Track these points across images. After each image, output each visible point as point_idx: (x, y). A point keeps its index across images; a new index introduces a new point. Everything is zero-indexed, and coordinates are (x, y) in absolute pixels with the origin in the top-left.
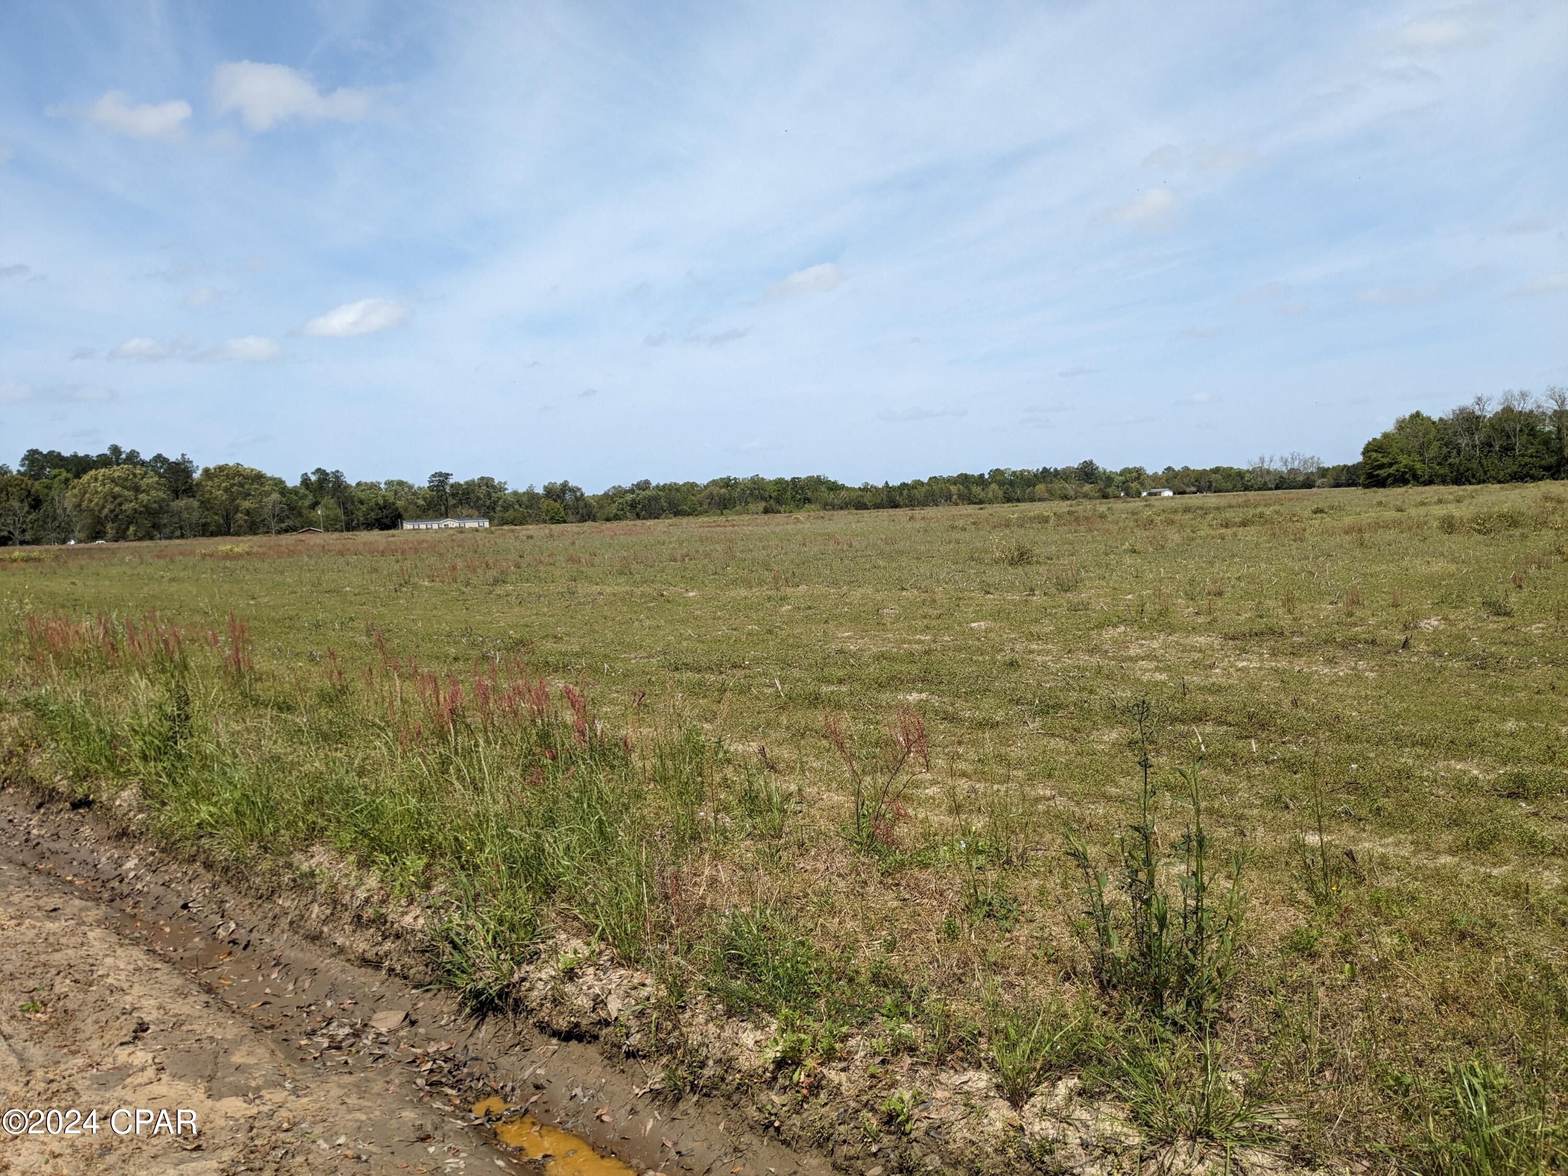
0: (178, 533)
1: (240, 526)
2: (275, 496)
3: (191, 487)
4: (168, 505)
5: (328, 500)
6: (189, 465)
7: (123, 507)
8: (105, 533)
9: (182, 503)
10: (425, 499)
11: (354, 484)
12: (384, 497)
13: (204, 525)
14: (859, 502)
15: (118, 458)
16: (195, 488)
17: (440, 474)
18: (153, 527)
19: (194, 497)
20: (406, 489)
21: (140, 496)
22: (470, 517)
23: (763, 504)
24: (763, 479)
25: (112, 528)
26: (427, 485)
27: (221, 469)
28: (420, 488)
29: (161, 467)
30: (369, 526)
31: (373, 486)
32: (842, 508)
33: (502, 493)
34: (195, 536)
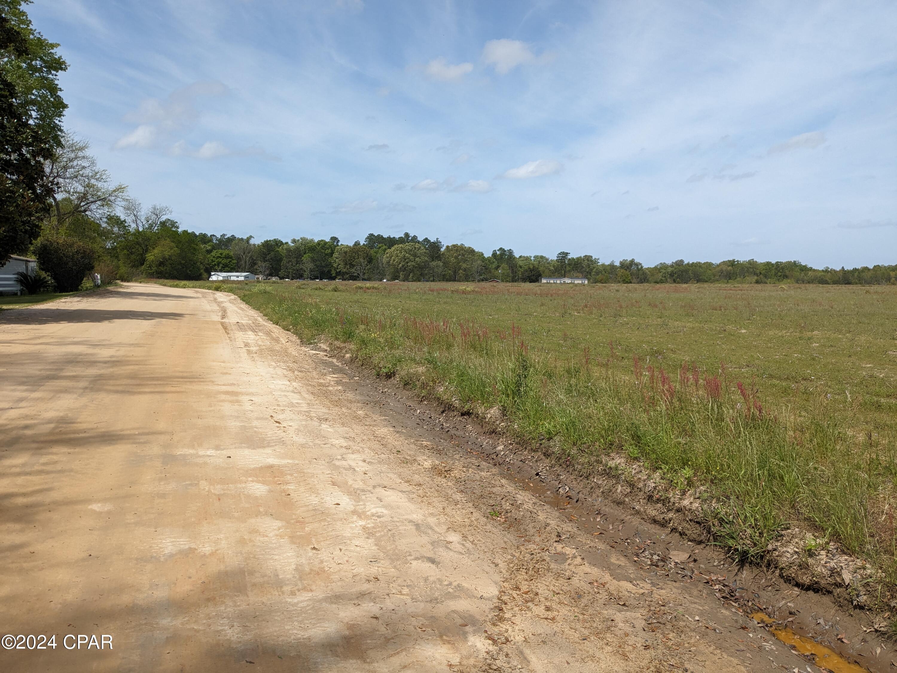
0: (432, 279)
1: (460, 277)
2: (479, 262)
3: (439, 256)
4: (428, 264)
5: (504, 265)
6: (439, 244)
7: (409, 264)
8: (399, 277)
9: (434, 263)
10: (554, 266)
11: (518, 257)
12: (533, 264)
13: (444, 275)
14: (822, 279)
15: (408, 239)
16: (441, 256)
17: (563, 253)
18: (421, 275)
19: (440, 260)
20: (545, 260)
21: (416, 259)
22: (577, 278)
23: (756, 278)
24: (756, 262)
25: (403, 274)
26: (555, 258)
27: (454, 246)
28: (552, 260)
29: (427, 245)
30: (524, 280)
31: (527, 259)
32: (809, 282)
33: (596, 265)
34: (439, 281)
